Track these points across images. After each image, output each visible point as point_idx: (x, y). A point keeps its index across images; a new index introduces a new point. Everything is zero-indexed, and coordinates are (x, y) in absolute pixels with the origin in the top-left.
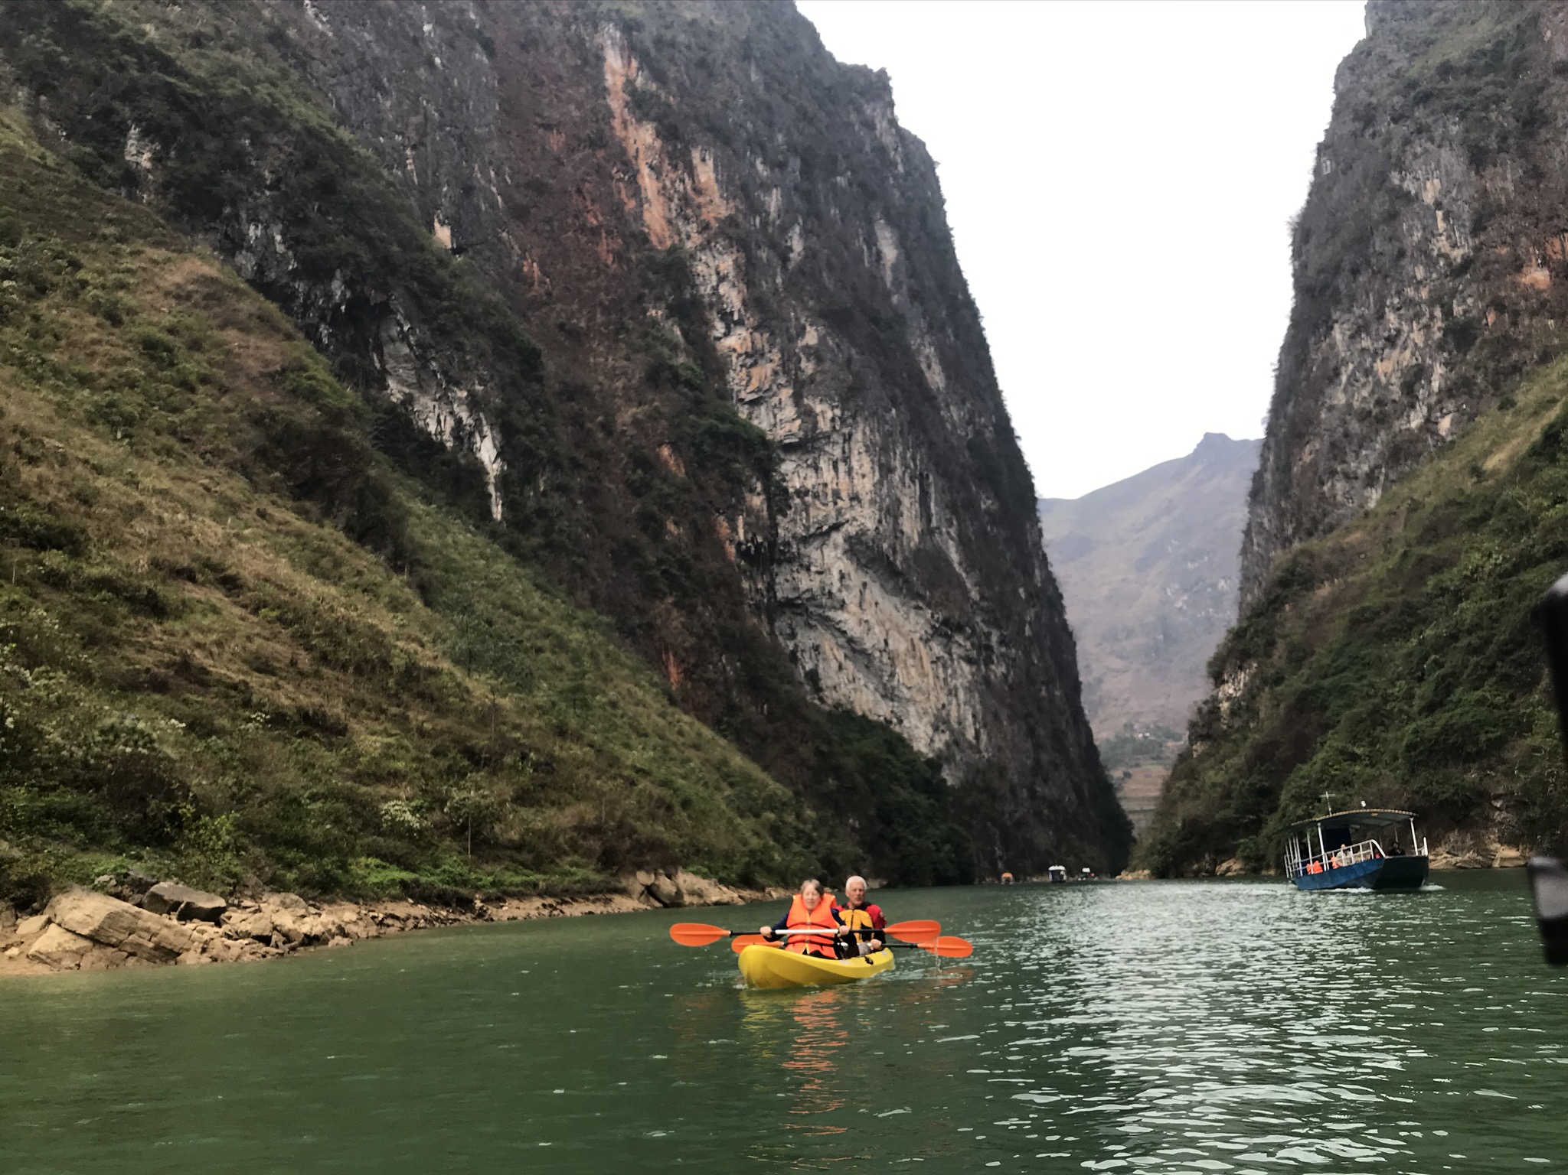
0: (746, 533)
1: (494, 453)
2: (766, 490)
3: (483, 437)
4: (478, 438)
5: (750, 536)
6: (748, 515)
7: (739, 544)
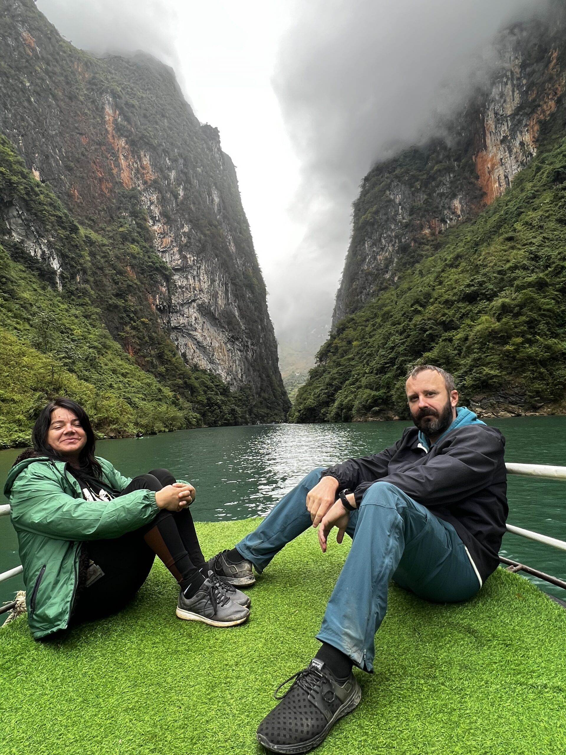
0: (159, 301)
1: (58, 266)
2: (168, 286)
3: (54, 259)
4: (52, 259)
5: (161, 303)
6: (161, 295)
7: (157, 305)
